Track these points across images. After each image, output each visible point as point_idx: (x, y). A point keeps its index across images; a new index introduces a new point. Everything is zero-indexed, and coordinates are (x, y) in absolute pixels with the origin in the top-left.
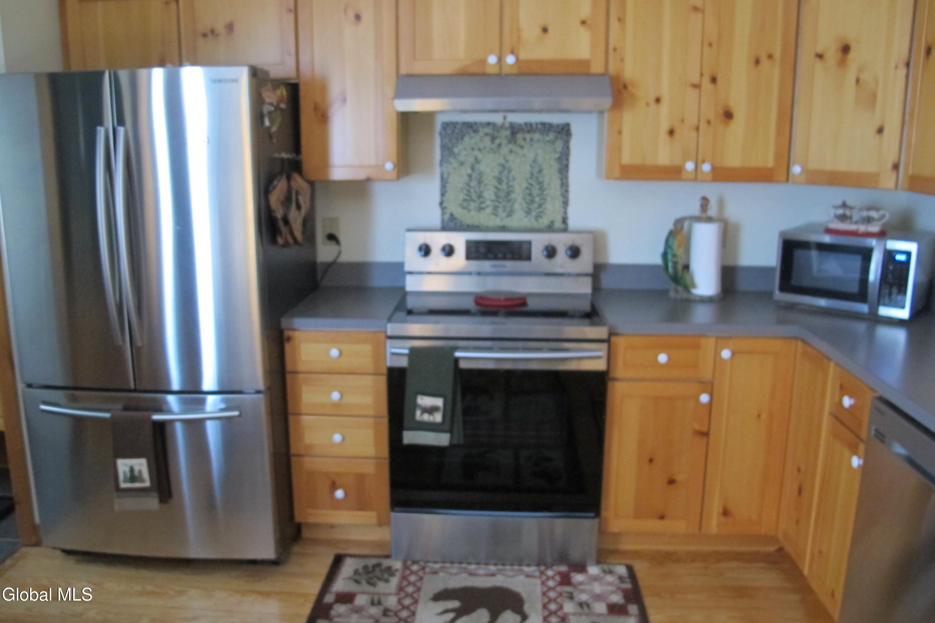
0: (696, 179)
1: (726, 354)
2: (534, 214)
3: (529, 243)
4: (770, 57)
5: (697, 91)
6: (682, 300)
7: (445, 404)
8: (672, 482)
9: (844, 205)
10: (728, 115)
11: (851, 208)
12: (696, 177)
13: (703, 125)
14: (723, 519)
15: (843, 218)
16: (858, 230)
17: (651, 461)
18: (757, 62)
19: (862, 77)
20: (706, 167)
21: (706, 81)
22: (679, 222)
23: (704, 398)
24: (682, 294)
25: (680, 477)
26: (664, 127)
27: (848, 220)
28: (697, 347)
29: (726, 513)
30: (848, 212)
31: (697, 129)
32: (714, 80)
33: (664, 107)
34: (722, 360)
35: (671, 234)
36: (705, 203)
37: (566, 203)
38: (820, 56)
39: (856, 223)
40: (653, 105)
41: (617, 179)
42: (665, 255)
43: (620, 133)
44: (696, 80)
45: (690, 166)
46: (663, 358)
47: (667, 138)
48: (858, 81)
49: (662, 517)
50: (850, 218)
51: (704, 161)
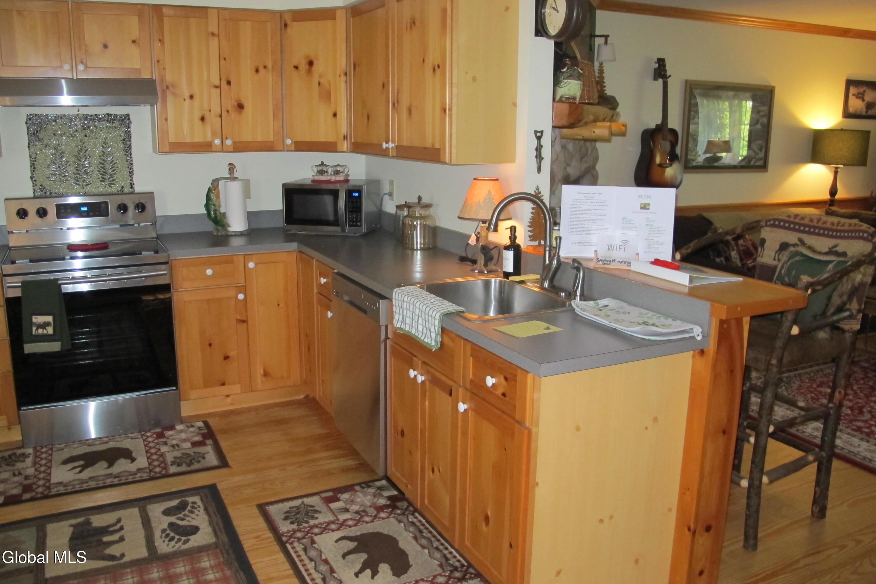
0: (222, 151)
1: (251, 265)
2: (107, 182)
3: (106, 203)
4: (265, 67)
5: (218, 90)
6: (222, 236)
7: (54, 320)
8: (226, 358)
9: (322, 164)
10: (241, 106)
11: (327, 166)
12: (223, 149)
13: (224, 114)
14: (264, 379)
15: (321, 172)
16: (331, 179)
17: (210, 345)
18: (257, 71)
19: (322, 81)
20: (229, 142)
21: (224, 83)
22: (215, 182)
23: (241, 296)
24: (222, 233)
25: (231, 354)
26: (197, 115)
27: (326, 174)
28: (232, 262)
29: (266, 374)
30: (325, 169)
31: (221, 116)
32: (229, 83)
33: (196, 101)
34: (250, 269)
35: (209, 190)
36: (232, 167)
37: (131, 173)
38: (296, 67)
39: (331, 175)
40: (188, 100)
41: (166, 153)
42: (207, 206)
43: (166, 120)
44: (217, 83)
45: (217, 142)
46: (209, 272)
47: (200, 122)
48: (319, 84)
49: (223, 384)
50: (327, 172)
51: (227, 139)
